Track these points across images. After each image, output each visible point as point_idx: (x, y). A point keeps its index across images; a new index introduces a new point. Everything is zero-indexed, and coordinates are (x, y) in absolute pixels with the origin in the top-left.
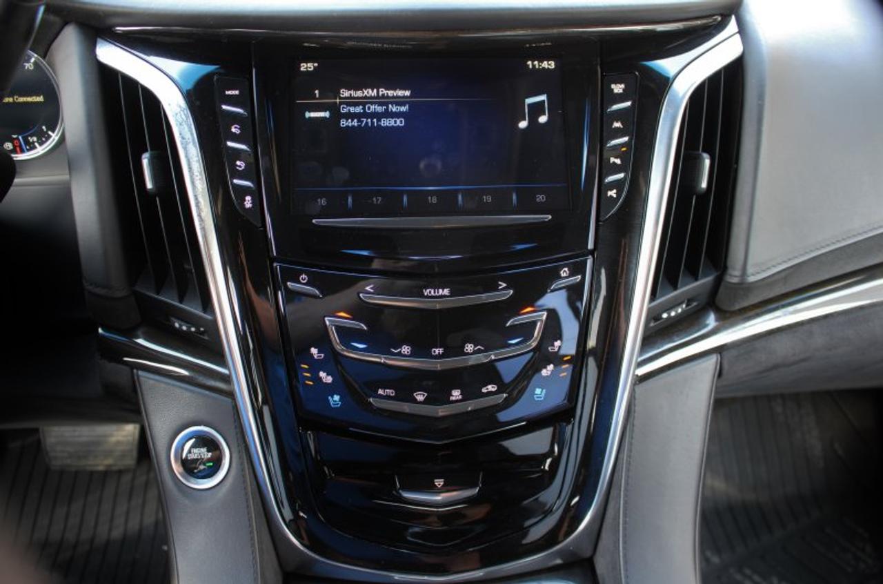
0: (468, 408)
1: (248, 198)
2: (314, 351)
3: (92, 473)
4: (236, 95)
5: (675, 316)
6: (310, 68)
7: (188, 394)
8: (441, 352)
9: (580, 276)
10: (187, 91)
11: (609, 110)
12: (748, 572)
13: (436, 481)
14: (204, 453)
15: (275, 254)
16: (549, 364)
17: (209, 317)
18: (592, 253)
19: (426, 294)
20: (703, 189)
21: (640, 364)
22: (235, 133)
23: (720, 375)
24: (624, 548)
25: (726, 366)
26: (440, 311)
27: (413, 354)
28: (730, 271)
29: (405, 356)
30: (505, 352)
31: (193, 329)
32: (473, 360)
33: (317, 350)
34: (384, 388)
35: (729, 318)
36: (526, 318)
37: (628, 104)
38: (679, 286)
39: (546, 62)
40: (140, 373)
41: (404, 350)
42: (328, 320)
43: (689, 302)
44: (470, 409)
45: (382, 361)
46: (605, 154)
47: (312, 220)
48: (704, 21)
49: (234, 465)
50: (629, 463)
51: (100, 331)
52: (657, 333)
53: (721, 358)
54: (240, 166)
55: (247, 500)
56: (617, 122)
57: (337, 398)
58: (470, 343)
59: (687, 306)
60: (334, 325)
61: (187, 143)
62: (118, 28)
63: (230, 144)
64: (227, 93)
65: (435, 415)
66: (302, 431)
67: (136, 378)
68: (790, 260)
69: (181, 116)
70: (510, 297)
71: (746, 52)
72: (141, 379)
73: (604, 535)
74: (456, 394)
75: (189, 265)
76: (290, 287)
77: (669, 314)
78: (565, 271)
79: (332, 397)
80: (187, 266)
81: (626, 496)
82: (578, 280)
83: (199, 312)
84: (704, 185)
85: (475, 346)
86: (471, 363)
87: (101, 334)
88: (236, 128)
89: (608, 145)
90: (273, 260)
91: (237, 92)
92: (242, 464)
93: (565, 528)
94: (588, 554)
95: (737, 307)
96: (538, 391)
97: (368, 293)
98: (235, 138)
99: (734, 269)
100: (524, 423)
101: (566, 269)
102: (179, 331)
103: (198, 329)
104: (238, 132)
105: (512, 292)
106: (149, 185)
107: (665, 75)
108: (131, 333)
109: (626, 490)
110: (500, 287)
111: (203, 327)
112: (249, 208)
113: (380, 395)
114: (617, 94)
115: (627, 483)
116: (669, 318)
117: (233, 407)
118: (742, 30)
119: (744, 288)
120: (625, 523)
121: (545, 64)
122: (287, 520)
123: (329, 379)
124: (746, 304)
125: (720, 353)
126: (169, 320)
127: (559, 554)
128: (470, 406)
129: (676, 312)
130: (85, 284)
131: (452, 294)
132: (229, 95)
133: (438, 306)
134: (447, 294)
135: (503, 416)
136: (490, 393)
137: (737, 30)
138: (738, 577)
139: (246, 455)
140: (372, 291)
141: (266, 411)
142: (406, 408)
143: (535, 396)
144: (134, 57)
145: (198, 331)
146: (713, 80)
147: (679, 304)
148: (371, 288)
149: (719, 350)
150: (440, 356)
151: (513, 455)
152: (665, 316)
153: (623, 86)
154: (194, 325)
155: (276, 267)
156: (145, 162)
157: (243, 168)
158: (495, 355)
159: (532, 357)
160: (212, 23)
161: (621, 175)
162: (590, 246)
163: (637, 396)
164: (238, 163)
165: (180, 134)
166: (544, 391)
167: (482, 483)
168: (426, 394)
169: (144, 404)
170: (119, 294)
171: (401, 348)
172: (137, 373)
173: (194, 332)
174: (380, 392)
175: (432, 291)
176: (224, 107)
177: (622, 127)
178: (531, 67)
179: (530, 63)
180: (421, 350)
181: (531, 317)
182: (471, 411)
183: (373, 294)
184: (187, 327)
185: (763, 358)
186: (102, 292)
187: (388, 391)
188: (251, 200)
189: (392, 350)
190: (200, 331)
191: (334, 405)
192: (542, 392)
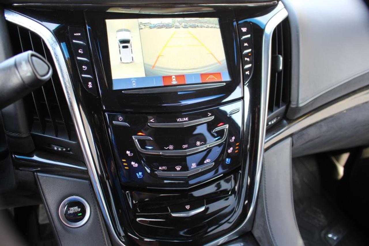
2: (128, 152)
4: (79, 35)
5: (274, 123)
8: (187, 146)
11: (242, 39)
13: (186, 206)
14: (76, 209)
15: (105, 109)
17: (75, 143)
18: (243, 98)
19: (178, 121)
21: (265, 143)
22: (81, 53)
23: (293, 145)
25: (294, 142)
27: (174, 149)
28: (292, 103)
29: (171, 150)
30: (213, 144)
31: (64, 149)
32: (200, 149)
33: (129, 152)
34: (162, 166)
35: (292, 122)
36: (220, 128)
37: (249, 36)
38: (274, 110)
40: (39, 174)
41: (170, 147)
42: (134, 137)
43: (277, 117)
45: (161, 154)
46: (243, 57)
47: (122, 91)
49: (92, 212)
51: (14, 155)
53: (292, 139)
54: (85, 69)
56: (246, 43)
57: (140, 173)
58: (198, 141)
60: (137, 139)
62: (14, 4)
63: (78, 58)
64: (75, 34)
66: (124, 191)
67: (36, 177)
70: (213, 119)
71: (289, 14)
72: (39, 177)
73: (257, 219)
76: (114, 123)
77: (271, 122)
79: (138, 174)
83: (68, 140)
84: (281, 68)
85: (201, 142)
88: (81, 50)
89: (243, 53)
90: (104, 111)
91: (80, 34)
95: (296, 117)
97: (152, 122)
98: (81, 55)
99: (294, 102)
100: (222, 175)
102: (58, 151)
103: (67, 149)
104: (82, 52)
105: (213, 117)
108: (31, 155)
110: (209, 115)
111: (70, 148)
112: (91, 88)
114: (244, 32)
115: (266, 195)
116: (271, 124)
117: (89, 185)
118: (285, 7)
119: (298, 109)
123: (136, 165)
124: (299, 116)
125: (292, 137)
126: (51, 147)
128: (200, 170)
129: (274, 121)
130: (6, 132)
131: (189, 120)
132: (76, 36)
134: (187, 120)
136: (208, 163)
137: (283, 7)
139: (98, 207)
142: (172, 174)
143: (226, 162)
145: (67, 150)
146: (279, 26)
147: (275, 118)
148: (153, 120)
149: (291, 135)
150: (186, 149)
153: (246, 29)
155: (106, 114)
157: (86, 69)
158: (209, 145)
163: (265, 157)
164: (83, 67)
165: (55, 54)
167: (206, 204)
168: (181, 167)
170: (24, 136)
172: (37, 174)
173: (65, 151)
174: (160, 168)
175: (181, 119)
176: (74, 41)
177: (248, 45)
180: (178, 147)
181: (222, 127)
182: (200, 172)
183: (154, 123)
184: (61, 148)
185: (306, 138)
186: (16, 135)
187: (164, 167)
188: (92, 84)
189: (165, 148)
190: (68, 150)
191: (139, 177)
192: (229, 160)
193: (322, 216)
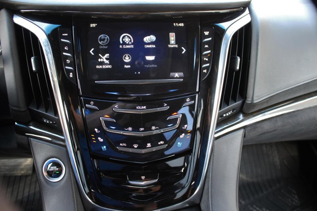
0: (153, 150)
1: (71, 74)
2: (96, 130)
3: (16, 176)
5: (228, 116)
6: (94, 26)
7: (49, 146)
8: (143, 129)
9: (193, 101)
10: (48, 34)
11: (203, 41)
12: (255, 206)
13: (142, 177)
14: (55, 168)
15: (81, 94)
16: (183, 134)
17: (57, 118)
18: (198, 93)
19: (137, 108)
20: (238, 69)
21: (216, 133)
22: (66, 50)
23: (245, 136)
24: (211, 200)
25: (247, 133)
26: (143, 114)
27: (133, 131)
28: (248, 99)
29: (130, 131)
30: (167, 130)
31: (51, 122)
32: (155, 132)
34: (122, 143)
35: (247, 116)
36: (174, 117)
37: (210, 39)
38: (229, 104)
39: (180, 24)
40: (31, 139)
41: (129, 129)
43: (233, 110)
44: (154, 150)
45: (121, 133)
46: (202, 57)
47: (95, 81)
48: (237, 9)
49: (67, 172)
50: (212, 169)
51: (16, 123)
52: (222, 122)
53: (245, 130)
54: (68, 62)
55: (72, 186)
56: (206, 45)
57: (105, 147)
58: (154, 126)
59: (232, 112)
60: (103, 120)
61: (48, 53)
62: (22, 11)
63: (64, 54)
64: (63, 35)
65: (141, 153)
66: (92, 159)
67: (29, 140)
68: (269, 95)
69: (46, 43)
70: (168, 109)
71: (252, 20)
72: (32, 141)
73: (204, 195)
74: (149, 145)
75: (50, 98)
76: (87, 106)
77: (226, 115)
78: (188, 99)
79: (103, 147)
80: (48, 99)
81: (211, 181)
82: (193, 103)
83: (53, 116)
84: (238, 68)
85: (156, 127)
86: (154, 133)
87: (16, 125)
88: (66, 48)
89: (203, 54)
90: (80, 96)
91: (67, 35)
92: (70, 172)
93: (190, 193)
94: (198, 202)
95: (250, 112)
96: (179, 143)
97: (116, 108)
98: (66, 51)
99: (249, 98)
100: (174, 155)
101: (189, 99)
102: (46, 123)
104: (67, 49)
105: (169, 107)
106: (34, 69)
107: (224, 28)
108: (28, 124)
109: (212, 179)
110: (164, 106)
111: (55, 122)
112: (72, 77)
113: (121, 145)
114: (206, 35)
115: (212, 176)
116: (226, 116)
117: (66, 151)
118: (251, 13)
119: (253, 105)
120: (211, 191)
121: (180, 25)
122: (87, 193)
123: (102, 140)
124: (253, 111)
125: (244, 129)
126: (42, 119)
127: (188, 203)
128: (154, 149)
129: (229, 114)
130: (10, 106)
131: (147, 108)
132: (64, 36)
133: (142, 113)
134: (145, 108)
135: (167, 153)
136: (161, 144)
137: (249, 13)
138: (251, 208)
139: (71, 169)
140: (117, 107)
141: (78, 152)
142: (130, 150)
143: (178, 145)
144: (28, 21)
146: (241, 30)
147: (230, 111)
148: (117, 106)
149: (244, 127)
150: (142, 131)
151: (170, 167)
152: (224, 115)
153: (208, 32)
154: (51, 121)
155: (82, 99)
156: (32, 60)
158: (163, 130)
159: (176, 131)
160: (57, 8)
161: (208, 65)
162: (197, 90)
163: (215, 145)
165: (45, 50)
166: (181, 143)
167: (159, 177)
168: (138, 145)
169: (33, 150)
170: (23, 110)
171: (128, 128)
173: (52, 123)
174: (121, 144)
175: (140, 107)
176: (62, 40)
177: (208, 47)
178: (175, 25)
179: (174, 24)
180: (136, 129)
181: (176, 116)
182: (154, 151)
183: (118, 108)
184: (49, 121)
185: (260, 130)
186: (16, 109)
187: (124, 144)
188: (72, 74)
189: (125, 129)
190: (54, 123)
191: (104, 149)
192: (180, 144)
193: (296, 197)
